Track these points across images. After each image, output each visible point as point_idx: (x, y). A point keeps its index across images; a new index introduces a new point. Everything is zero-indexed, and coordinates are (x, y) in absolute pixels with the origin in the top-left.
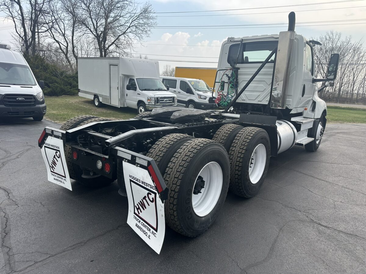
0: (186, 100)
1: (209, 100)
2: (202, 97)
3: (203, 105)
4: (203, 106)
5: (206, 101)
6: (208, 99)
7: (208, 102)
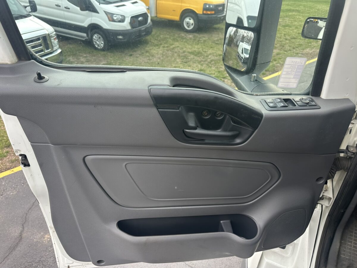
0: (85, 24)
1: (131, 23)
2: (115, 18)
3: (120, 34)
4: (120, 37)
5: (124, 27)
6: (128, 20)
7: (129, 27)
